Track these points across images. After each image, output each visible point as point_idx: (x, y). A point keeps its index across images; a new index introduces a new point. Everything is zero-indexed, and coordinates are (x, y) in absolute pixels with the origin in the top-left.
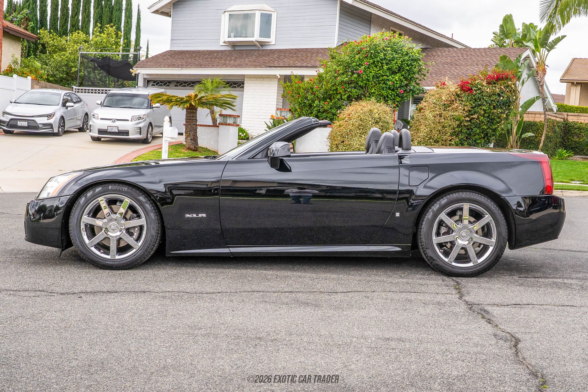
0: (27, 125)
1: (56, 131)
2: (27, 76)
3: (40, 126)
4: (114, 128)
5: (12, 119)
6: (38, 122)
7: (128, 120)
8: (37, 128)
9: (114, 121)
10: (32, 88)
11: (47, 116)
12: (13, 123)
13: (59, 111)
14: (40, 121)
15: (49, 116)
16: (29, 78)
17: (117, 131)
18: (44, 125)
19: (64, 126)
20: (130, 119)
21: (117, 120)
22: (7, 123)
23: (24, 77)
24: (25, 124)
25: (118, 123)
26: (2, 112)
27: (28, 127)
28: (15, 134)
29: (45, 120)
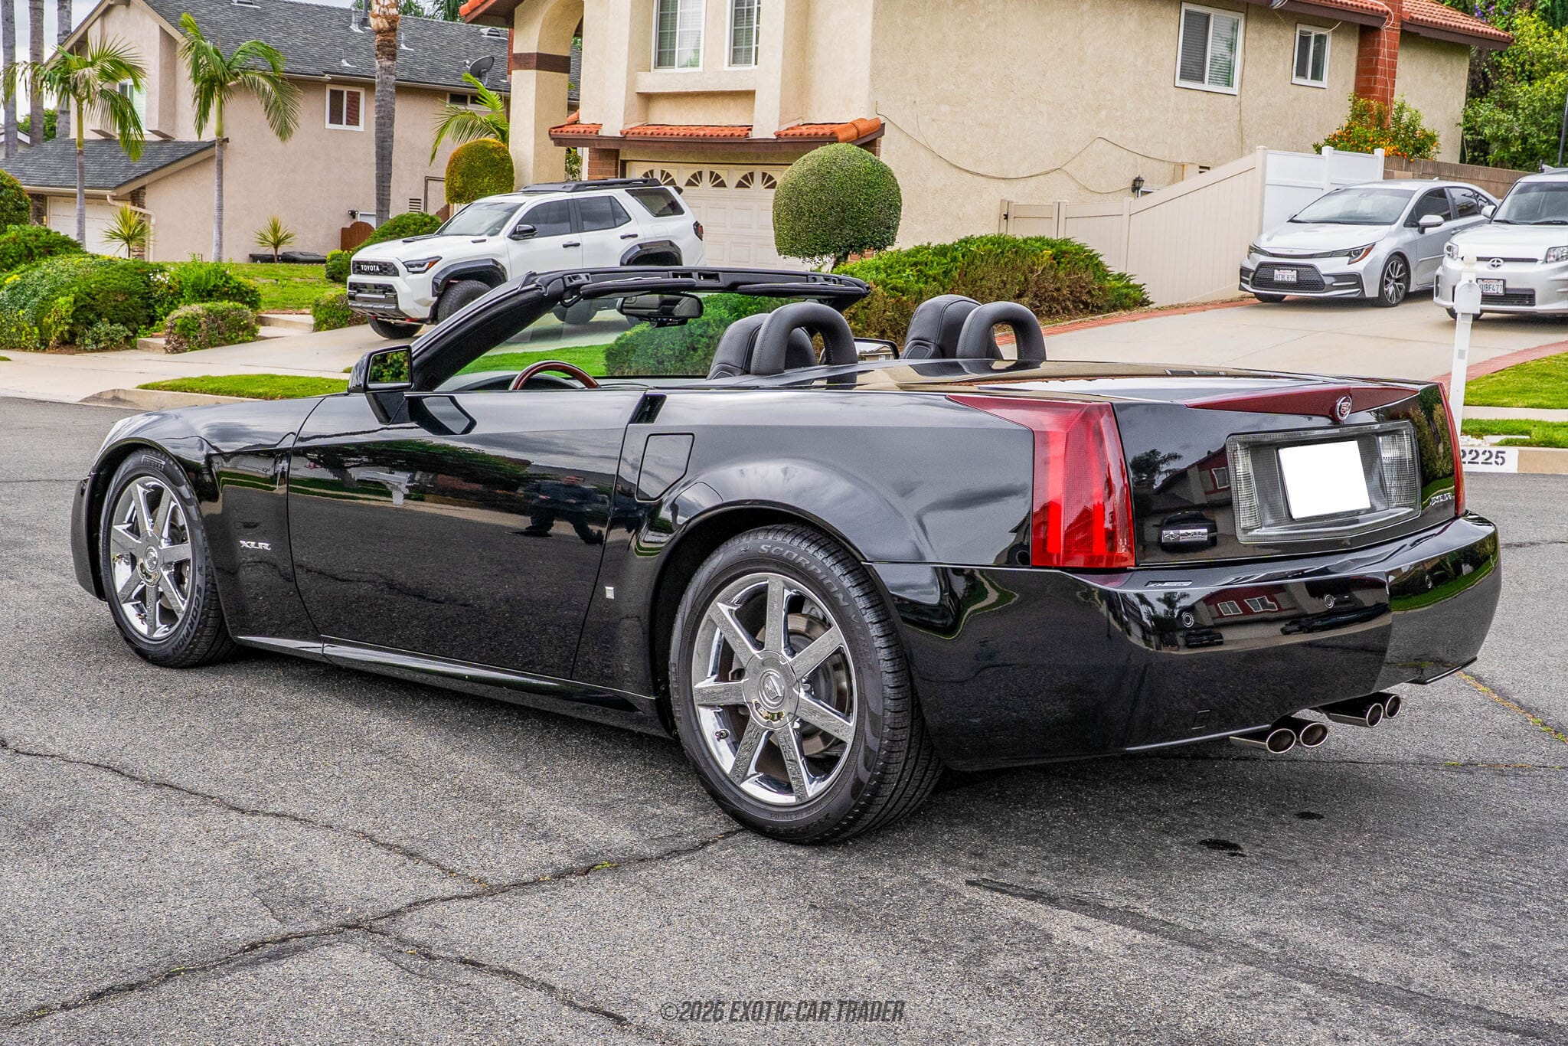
0: (1294, 280)
1: (1371, 292)
2: (1373, 149)
3: (1328, 281)
4: (1494, 283)
5: (1262, 265)
6: (1323, 272)
7: (1535, 260)
8: (1318, 285)
9: (1495, 263)
10: (1388, 176)
11: (1349, 255)
12: (1263, 273)
13: (1387, 240)
14: (1327, 267)
15: (1354, 254)
16: (1380, 152)
17: (1501, 292)
18: (1339, 277)
19: (1407, 279)
20: (1541, 257)
21: (1506, 260)
22: (1251, 275)
23: (1367, 152)
24: (1290, 276)
25: (1506, 269)
26: (1247, 249)
27: (1298, 285)
28: (1286, 302)
29: (1341, 265)
